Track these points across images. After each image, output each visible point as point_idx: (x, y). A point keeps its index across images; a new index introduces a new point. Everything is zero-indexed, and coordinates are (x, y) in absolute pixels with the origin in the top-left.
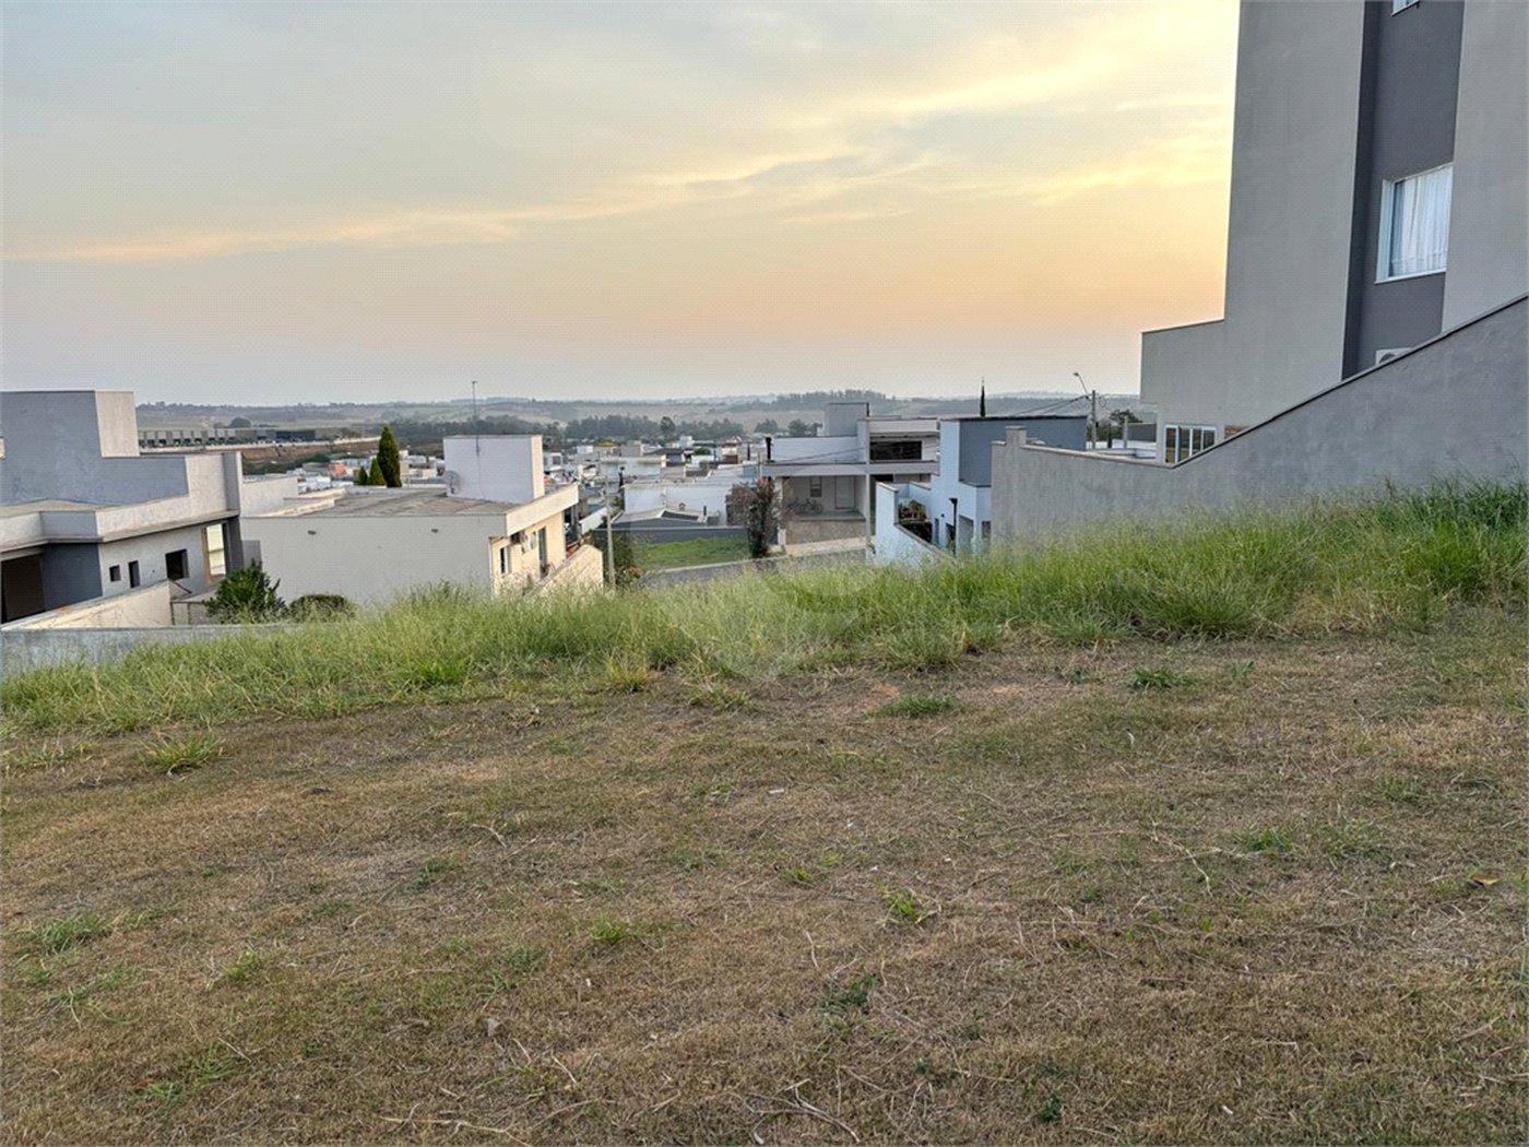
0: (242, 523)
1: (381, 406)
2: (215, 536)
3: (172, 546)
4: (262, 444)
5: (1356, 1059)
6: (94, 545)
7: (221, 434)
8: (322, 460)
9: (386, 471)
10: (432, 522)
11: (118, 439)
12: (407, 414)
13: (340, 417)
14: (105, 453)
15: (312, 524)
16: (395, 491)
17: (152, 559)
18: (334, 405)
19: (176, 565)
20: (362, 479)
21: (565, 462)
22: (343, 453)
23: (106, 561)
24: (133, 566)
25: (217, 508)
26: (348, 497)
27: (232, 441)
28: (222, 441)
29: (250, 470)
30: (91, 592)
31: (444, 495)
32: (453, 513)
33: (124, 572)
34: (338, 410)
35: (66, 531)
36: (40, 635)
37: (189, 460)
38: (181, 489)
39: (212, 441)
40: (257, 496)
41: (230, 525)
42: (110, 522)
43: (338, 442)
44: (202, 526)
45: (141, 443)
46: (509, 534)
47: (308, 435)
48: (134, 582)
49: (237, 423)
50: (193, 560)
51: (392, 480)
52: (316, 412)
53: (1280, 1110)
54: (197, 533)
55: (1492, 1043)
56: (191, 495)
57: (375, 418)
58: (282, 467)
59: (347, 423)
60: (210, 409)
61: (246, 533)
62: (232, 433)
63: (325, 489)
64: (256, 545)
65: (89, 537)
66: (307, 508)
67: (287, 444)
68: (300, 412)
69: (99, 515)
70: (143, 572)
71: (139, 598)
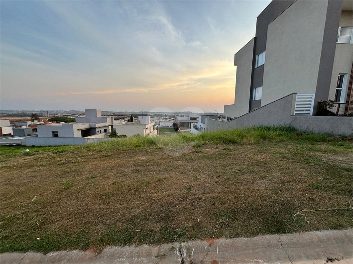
0: (114, 126)
1: (131, 112)
2: (110, 127)
3: (105, 128)
4: (116, 116)
5: (251, 198)
6: (96, 128)
7: (111, 115)
8: (123, 118)
9: (131, 120)
10: (137, 126)
11: (99, 115)
13: (126, 113)
14: (97, 117)
15: (122, 126)
16: (132, 122)
17: (103, 130)
18: (125, 112)
19: (105, 131)
20: (128, 121)
21: (153, 119)
22: (126, 118)
23: (97, 130)
24: (100, 131)
25: (110, 124)
26: (127, 123)
27: (112, 116)
28: (111, 116)
29: (115, 119)
30: (96, 134)
31: (138, 123)
32: (139, 125)
33: (99, 131)
34: (126, 112)
35: (93, 126)
36: (89, 139)
37: (107, 118)
38: (106, 121)
39: (110, 116)
40: (115, 122)
41: (112, 126)
42: (98, 125)
43: (125, 116)
44: (109, 126)
45: (102, 116)
46: (146, 128)
47: (122, 115)
48: (100, 132)
49: (113, 114)
50: (107, 130)
51: (132, 121)
52: (123, 112)
53: (242, 204)
54: (108, 127)
55: (268, 196)
56: (108, 123)
58: (118, 119)
60: (110, 112)
61: (114, 127)
62: (113, 115)
63: (124, 122)
64: (115, 128)
66: (122, 124)
67: (119, 116)
68: (121, 112)
69: (96, 124)
70: (101, 131)
71: (101, 134)
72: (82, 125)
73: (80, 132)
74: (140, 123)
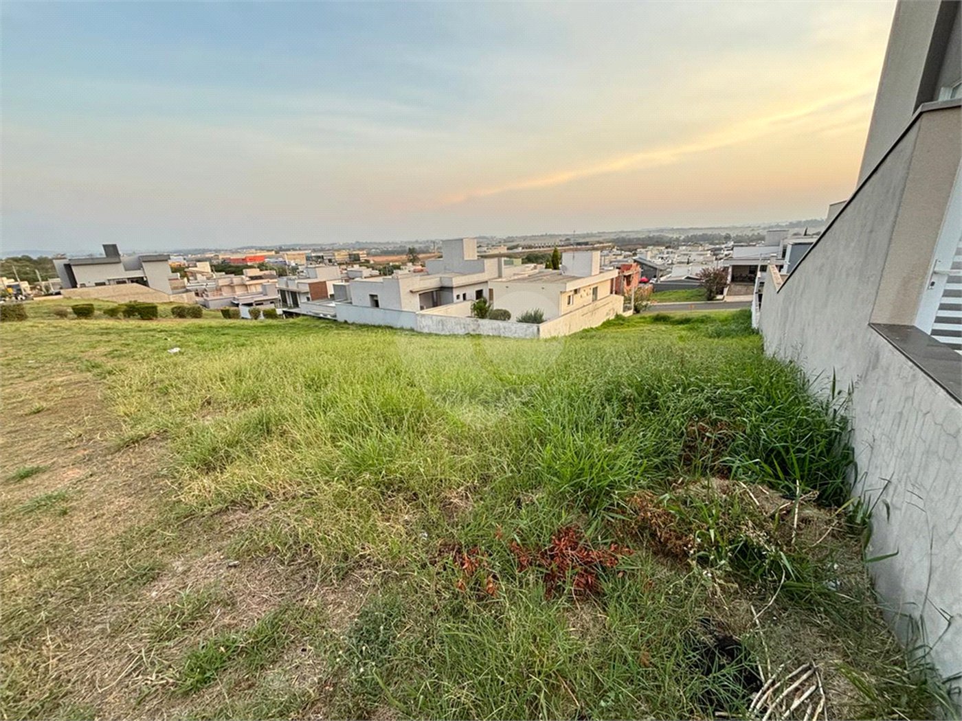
6: (451, 289)
9: (554, 263)
11: (471, 254)
12: (623, 235)
14: (466, 259)
15: (508, 284)
17: (471, 293)
19: (479, 294)
20: (546, 267)
23: (455, 293)
24: (464, 295)
30: (452, 302)
33: (461, 296)
35: (446, 284)
37: (486, 261)
38: (483, 271)
42: (457, 281)
46: (571, 290)
48: (464, 299)
50: (485, 293)
54: (486, 284)
56: (486, 272)
57: (613, 237)
59: (601, 239)
65: (450, 285)
69: (455, 279)
70: (468, 297)
71: (465, 303)
72: (421, 280)
73: (417, 299)
74: (566, 274)
